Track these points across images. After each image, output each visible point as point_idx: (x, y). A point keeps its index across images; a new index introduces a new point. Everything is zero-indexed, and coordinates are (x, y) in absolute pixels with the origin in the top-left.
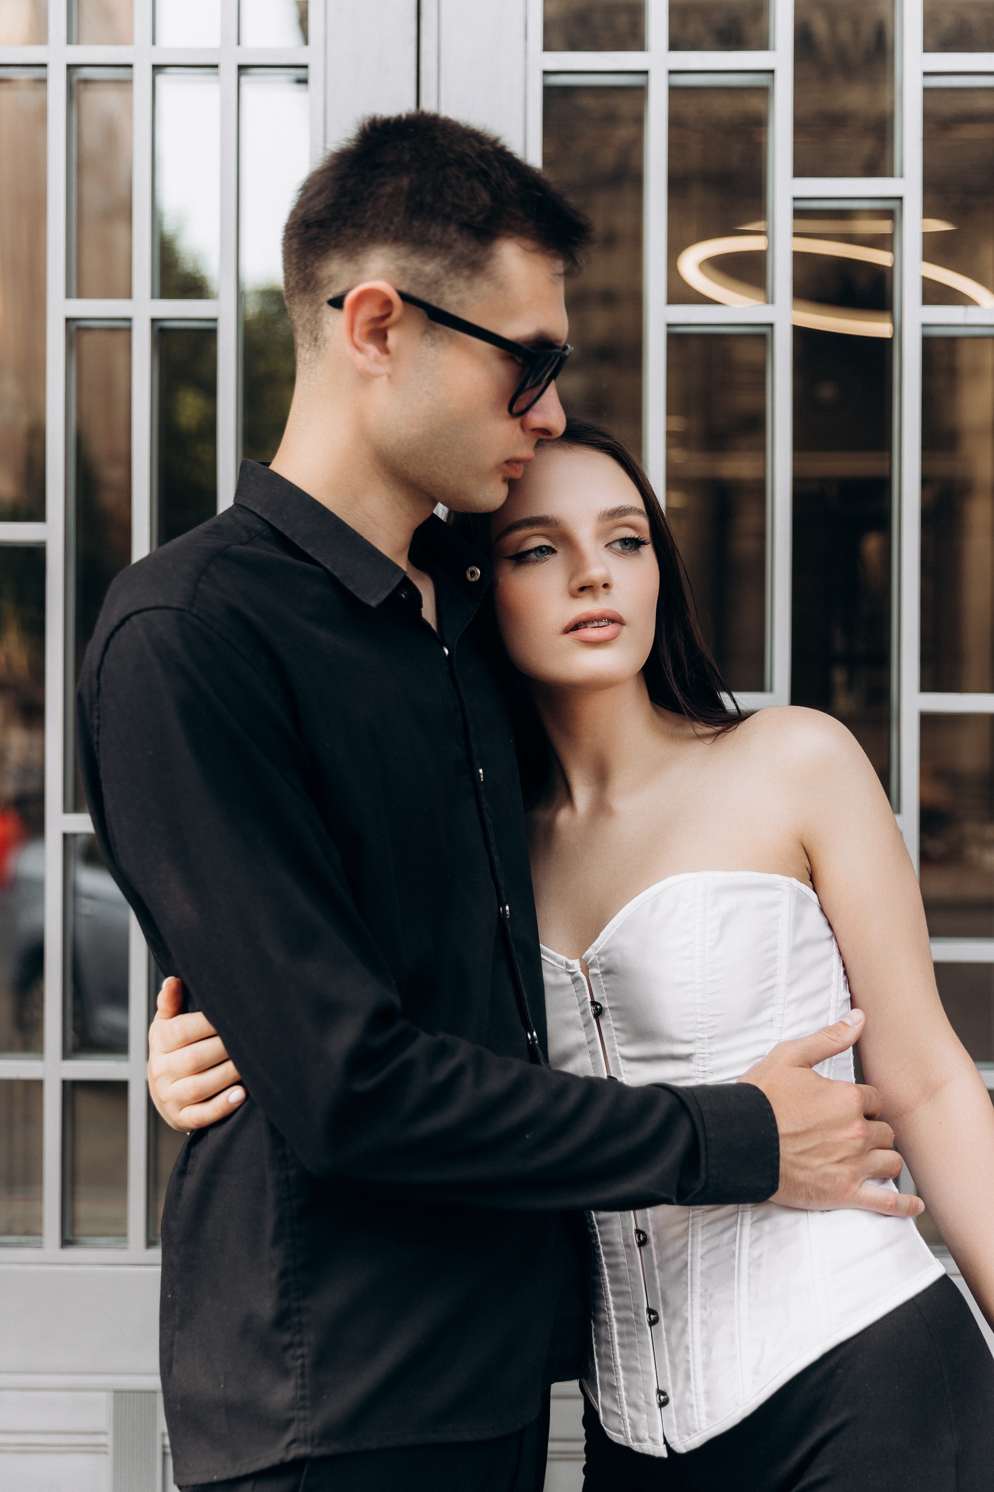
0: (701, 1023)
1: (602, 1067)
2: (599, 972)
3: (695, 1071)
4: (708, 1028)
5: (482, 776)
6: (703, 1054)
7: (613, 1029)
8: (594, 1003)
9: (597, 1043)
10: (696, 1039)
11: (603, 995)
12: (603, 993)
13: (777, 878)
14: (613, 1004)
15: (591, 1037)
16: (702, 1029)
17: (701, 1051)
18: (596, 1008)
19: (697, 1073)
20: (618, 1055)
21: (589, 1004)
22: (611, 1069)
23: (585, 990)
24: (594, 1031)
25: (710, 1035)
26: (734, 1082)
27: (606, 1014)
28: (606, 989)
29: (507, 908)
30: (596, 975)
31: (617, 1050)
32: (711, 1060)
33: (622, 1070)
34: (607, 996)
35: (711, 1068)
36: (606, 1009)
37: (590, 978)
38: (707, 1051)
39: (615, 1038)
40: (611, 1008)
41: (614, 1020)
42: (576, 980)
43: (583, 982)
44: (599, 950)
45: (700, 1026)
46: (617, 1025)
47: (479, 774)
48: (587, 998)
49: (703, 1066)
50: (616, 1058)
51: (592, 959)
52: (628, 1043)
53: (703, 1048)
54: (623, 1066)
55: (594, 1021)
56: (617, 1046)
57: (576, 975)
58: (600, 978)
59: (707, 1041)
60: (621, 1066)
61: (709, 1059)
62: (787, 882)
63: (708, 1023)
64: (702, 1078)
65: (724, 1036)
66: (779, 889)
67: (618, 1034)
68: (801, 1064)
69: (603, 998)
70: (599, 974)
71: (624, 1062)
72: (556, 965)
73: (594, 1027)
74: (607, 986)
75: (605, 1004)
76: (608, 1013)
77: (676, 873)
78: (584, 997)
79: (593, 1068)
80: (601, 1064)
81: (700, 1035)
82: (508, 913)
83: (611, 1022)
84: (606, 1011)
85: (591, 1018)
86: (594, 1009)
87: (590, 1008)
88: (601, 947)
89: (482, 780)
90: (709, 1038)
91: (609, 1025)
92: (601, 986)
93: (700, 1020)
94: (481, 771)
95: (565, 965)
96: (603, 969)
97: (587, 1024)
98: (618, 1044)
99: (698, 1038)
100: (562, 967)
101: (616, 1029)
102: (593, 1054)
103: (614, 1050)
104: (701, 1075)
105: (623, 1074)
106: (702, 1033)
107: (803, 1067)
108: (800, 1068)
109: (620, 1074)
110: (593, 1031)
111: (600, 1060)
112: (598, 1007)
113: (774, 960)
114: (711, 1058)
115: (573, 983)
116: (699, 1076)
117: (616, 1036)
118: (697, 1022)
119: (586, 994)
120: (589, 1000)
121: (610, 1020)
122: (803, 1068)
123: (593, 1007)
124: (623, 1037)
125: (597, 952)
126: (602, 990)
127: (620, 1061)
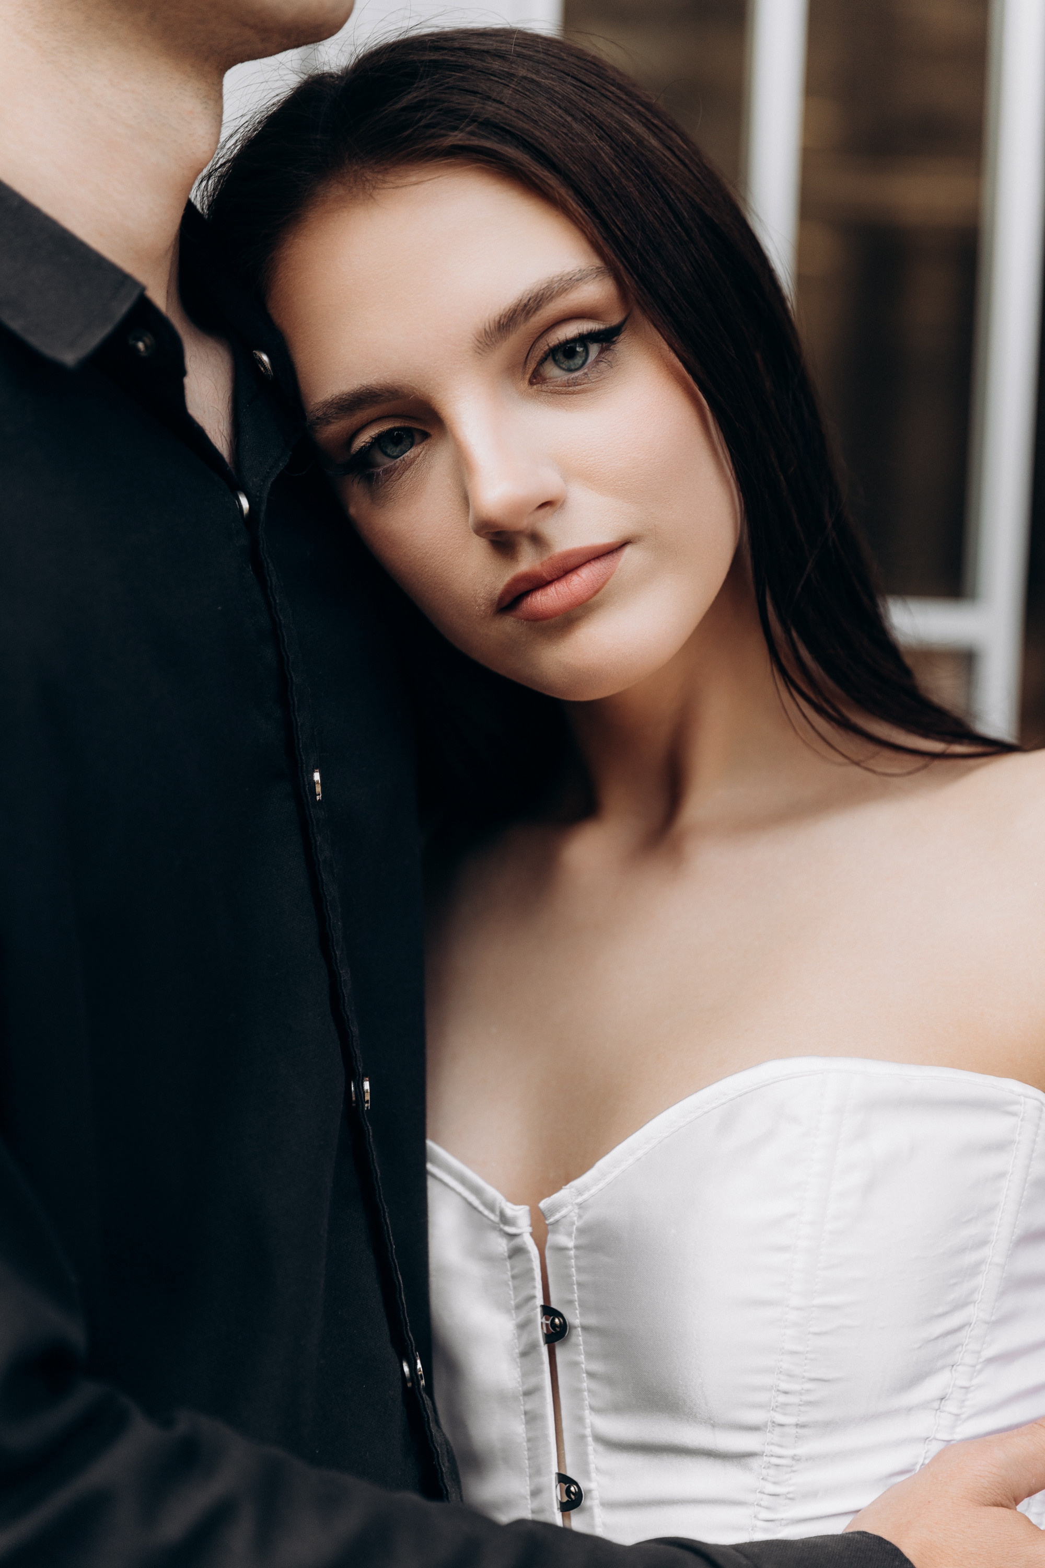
0: (786, 1393)
1: (549, 1453)
2: (571, 1244)
3: (754, 1491)
4: (800, 1405)
5: (318, 789)
6: (779, 1457)
7: (584, 1375)
8: (548, 1311)
9: (544, 1398)
10: (769, 1423)
11: (570, 1297)
12: (573, 1293)
13: (1012, 1088)
14: (592, 1320)
15: (532, 1381)
16: (785, 1405)
17: (777, 1450)
18: (553, 1321)
19: (759, 1496)
20: (588, 1431)
21: (539, 1310)
22: (569, 1459)
23: (533, 1279)
24: (541, 1371)
25: (803, 1419)
26: (837, 1528)
27: (573, 1339)
28: (579, 1284)
29: (367, 1086)
30: (562, 1249)
31: (588, 1421)
32: (794, 1471)
33: (592, 1467)
34: (579, 1299)
35: (791, 1489)
36: (575, 1328)
37: (548, 1253)
38: (790, 1452)
39: (586, 1393)
40: (585, 1328)
41: (589, 1355)
42: (517, 1252)
43: (530, 1260)
44: (586, 1196)
45: (782, 1399)
46: (597, 1367)
47: (314, 783)
48: (533, 1297)
49: (775, 1483)
50: (583, 1437)
51: (564, 1212)
52: (617, 1409)
53: (780, 1446)
54: (597, 1458)
55: (544, 1350)
56: (587, 1412)
57: (517, 1241)
58: (569, 1258)
59: (793, 1431)
60: (592, 1457)
61: (789, 1469)
62: (1036, 1099)
63: (801, 1394)
64: (767, 1508)
65: (829, 1426)
66: (1014, 1114)
67: (594, 1386)
68: (999, 1498)
69: (571, 1302)
70: (570, 1249)
71: (600, 1448)
72: (481, 1208)
73: (542, 1363)
74: (584, 1278)
75: (574, 1318)
76: (578, 1337)
77: (784, 1054)
78: (531, 1292)
79: (529, 1449)
80: (548, 1444)
81: (780, 1418)
82: (368, 1097)
83: (582, 1358)
84: (574, 1332)
85: (538, 1341)
86: (547, 1325)
87: (539, 1318)
88: (592, 1191)
89: (318, 798)
90: (797, 1425)
91: (576, 1364)
92: (570, 1276)
93: (784, 1386)
94: (317, 777)
95: (498, 1213)
96: (584, 1241)
97: (528, 1352)
98: (592, 1408)
99: (774, 1422)
100: (492, 1216)
101: (591, 1375)
102: (532, 1418)
103: (580, 1420)
104: (766, 1501)
105: (593, 1475)
106: (785, 1414)
107: (1002, 1506)
108: (996, 1509)
109: (586, 1473)
110: (538, 1371)
111: (546, 1436)
112: (557, 1321)
113: (974, 1270)
114: (794, 1469)
115: (510, 1257)
116: (762, 1503)
117: (589, 1391)
118: (778, 1390)
119: (534, 1287)
120: (540, 1301)
121: (580, 1354)
122: (1001, 1509)
123: (547, 1319)
124: (606, 1394)
125: (579, 1200)
126: (572, 1284)
127: (591, 1446)
